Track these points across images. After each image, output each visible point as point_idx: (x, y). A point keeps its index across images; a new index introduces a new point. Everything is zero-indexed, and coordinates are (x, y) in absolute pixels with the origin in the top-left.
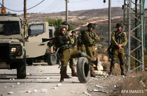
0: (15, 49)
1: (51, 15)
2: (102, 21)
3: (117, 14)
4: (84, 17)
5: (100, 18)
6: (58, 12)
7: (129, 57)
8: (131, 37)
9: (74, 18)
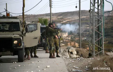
0: (16, 41)
1: (39, 15)
2: (74, 19)
3: (84, 15)
4: (62, 17)
5: (72, 17)
6: (44, 14)
7: (94, 45)
8: (95, 31)
9: (54, 17)
